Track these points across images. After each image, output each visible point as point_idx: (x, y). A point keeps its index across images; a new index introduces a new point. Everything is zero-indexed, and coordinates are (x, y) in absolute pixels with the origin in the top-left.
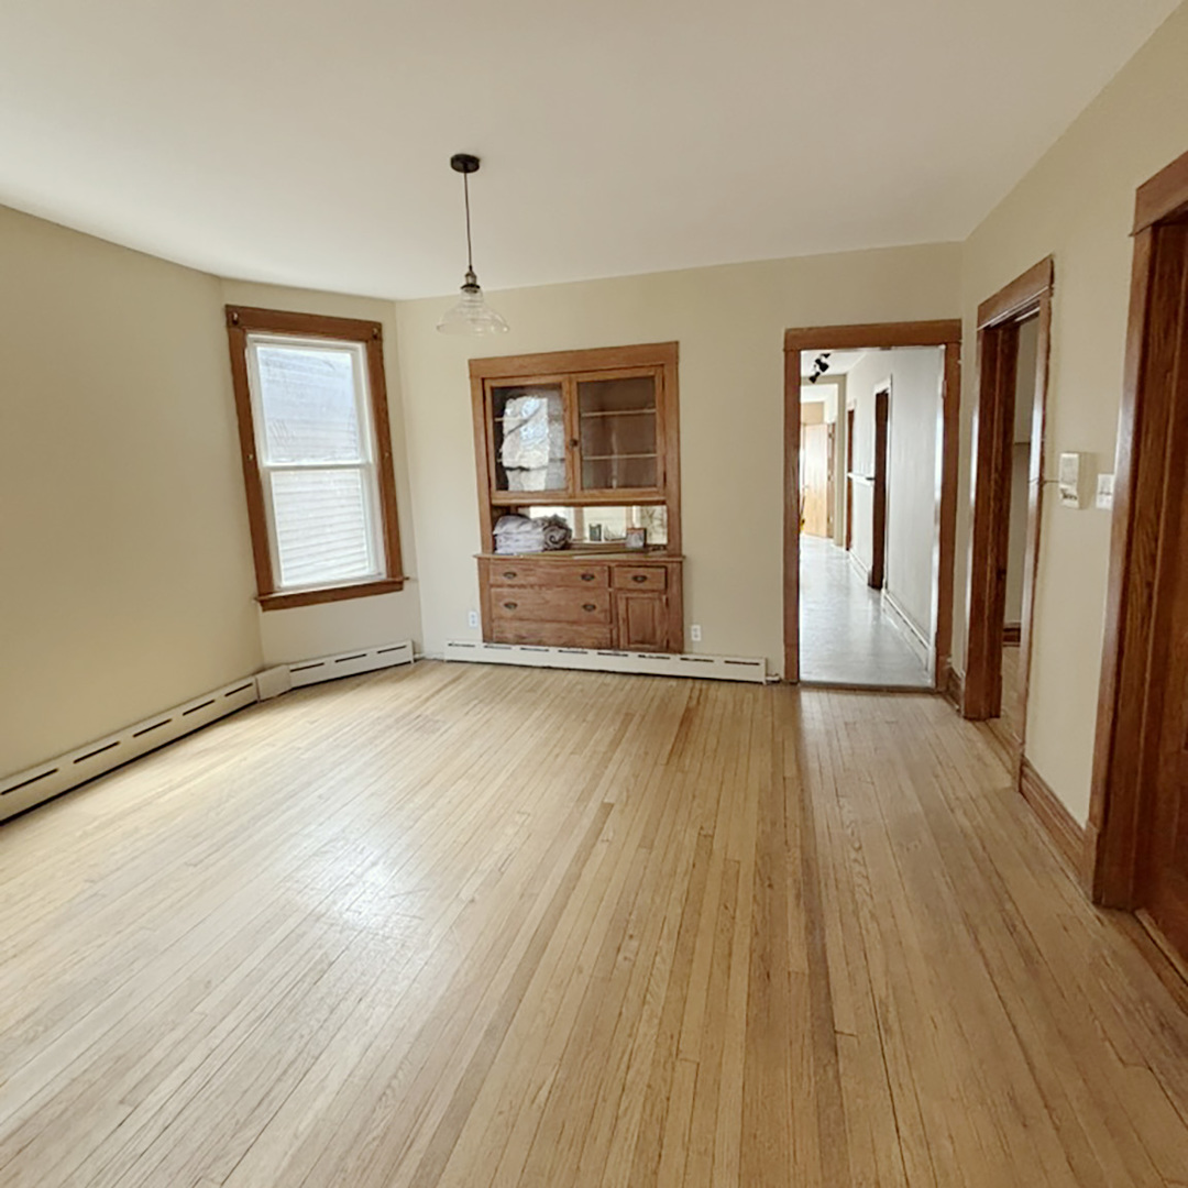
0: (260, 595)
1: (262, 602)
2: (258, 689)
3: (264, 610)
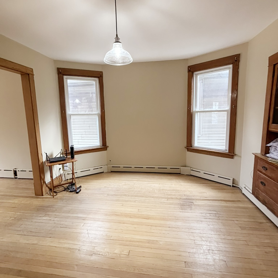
0: (187, 147)
1: (187, 149)
2: (180, 170)
3: (188, 151)
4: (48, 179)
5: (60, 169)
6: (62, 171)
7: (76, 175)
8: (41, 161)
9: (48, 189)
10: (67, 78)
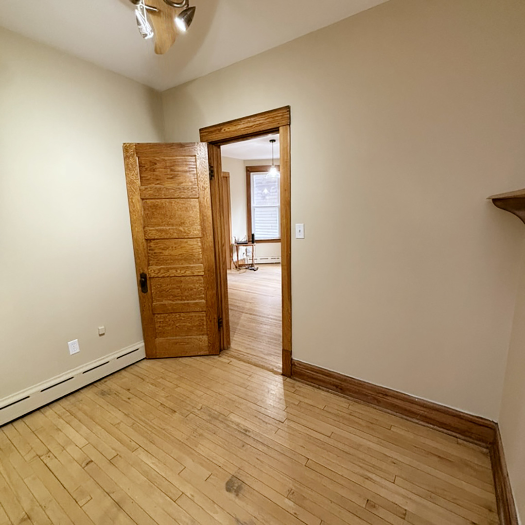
4: (235, 258)
5: (244, 253)
6: (245, 257)
7: (255, 262)
8: (231, 243)
9: (234, 267)
10: (253, 175)
